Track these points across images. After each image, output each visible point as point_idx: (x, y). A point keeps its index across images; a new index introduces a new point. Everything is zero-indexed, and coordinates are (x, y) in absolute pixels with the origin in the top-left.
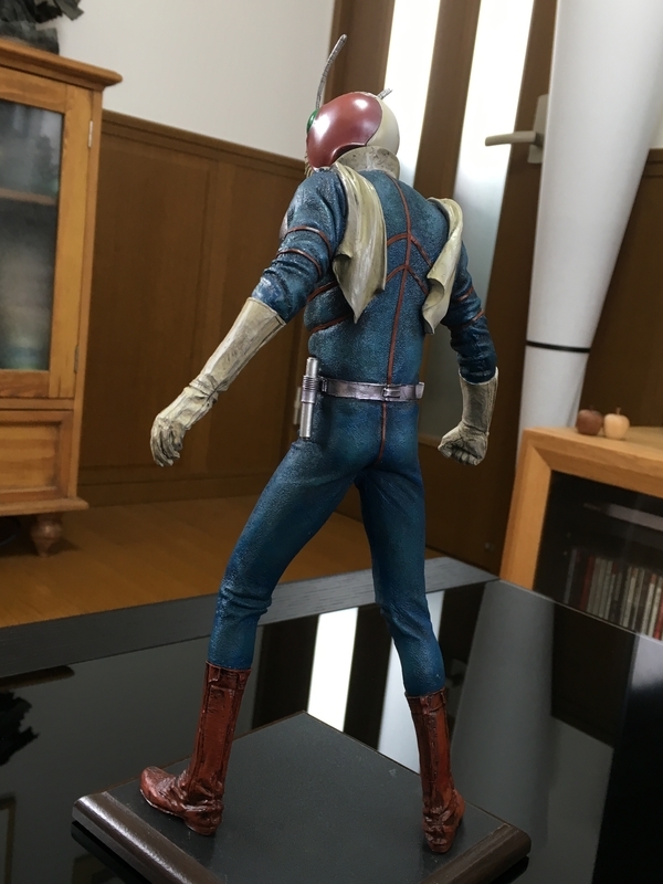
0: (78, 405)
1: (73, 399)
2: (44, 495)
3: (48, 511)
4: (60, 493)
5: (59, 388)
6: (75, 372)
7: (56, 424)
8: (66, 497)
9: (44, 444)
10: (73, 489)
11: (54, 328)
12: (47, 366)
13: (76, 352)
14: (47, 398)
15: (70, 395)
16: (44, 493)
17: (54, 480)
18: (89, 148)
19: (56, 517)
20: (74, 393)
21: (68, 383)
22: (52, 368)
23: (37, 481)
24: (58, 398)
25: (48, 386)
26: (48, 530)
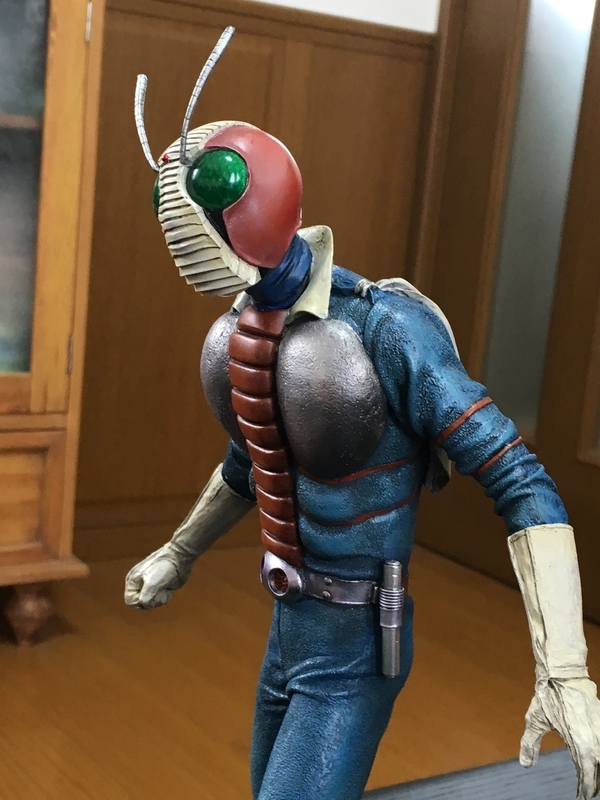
0: (72, 422)
1: (65, 412)
2: (24, 556)
3: (29, 580)
4: (48, 552)
5: (45, 397)
6: (69, 372)
7: (42, 451)
8: (56, 557)
9: (23, 479)
10: (65, 544)
11: (38, 309)
12: (26, 366)
13: (70, 344)
14: (28, 412)
15: (62, 408)
16: (23, 553)
17: (38, 534)
18: (87, 44)
19: (44, 589)
20: (67, 405)
21: (57, 390)
22: (34, 366)
23: (14, 536)
24: (44, 413)
25: (29, 395)
26: (30, 607)
